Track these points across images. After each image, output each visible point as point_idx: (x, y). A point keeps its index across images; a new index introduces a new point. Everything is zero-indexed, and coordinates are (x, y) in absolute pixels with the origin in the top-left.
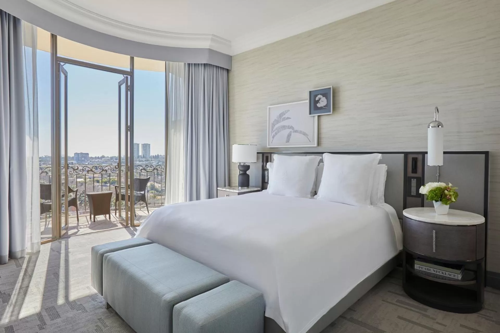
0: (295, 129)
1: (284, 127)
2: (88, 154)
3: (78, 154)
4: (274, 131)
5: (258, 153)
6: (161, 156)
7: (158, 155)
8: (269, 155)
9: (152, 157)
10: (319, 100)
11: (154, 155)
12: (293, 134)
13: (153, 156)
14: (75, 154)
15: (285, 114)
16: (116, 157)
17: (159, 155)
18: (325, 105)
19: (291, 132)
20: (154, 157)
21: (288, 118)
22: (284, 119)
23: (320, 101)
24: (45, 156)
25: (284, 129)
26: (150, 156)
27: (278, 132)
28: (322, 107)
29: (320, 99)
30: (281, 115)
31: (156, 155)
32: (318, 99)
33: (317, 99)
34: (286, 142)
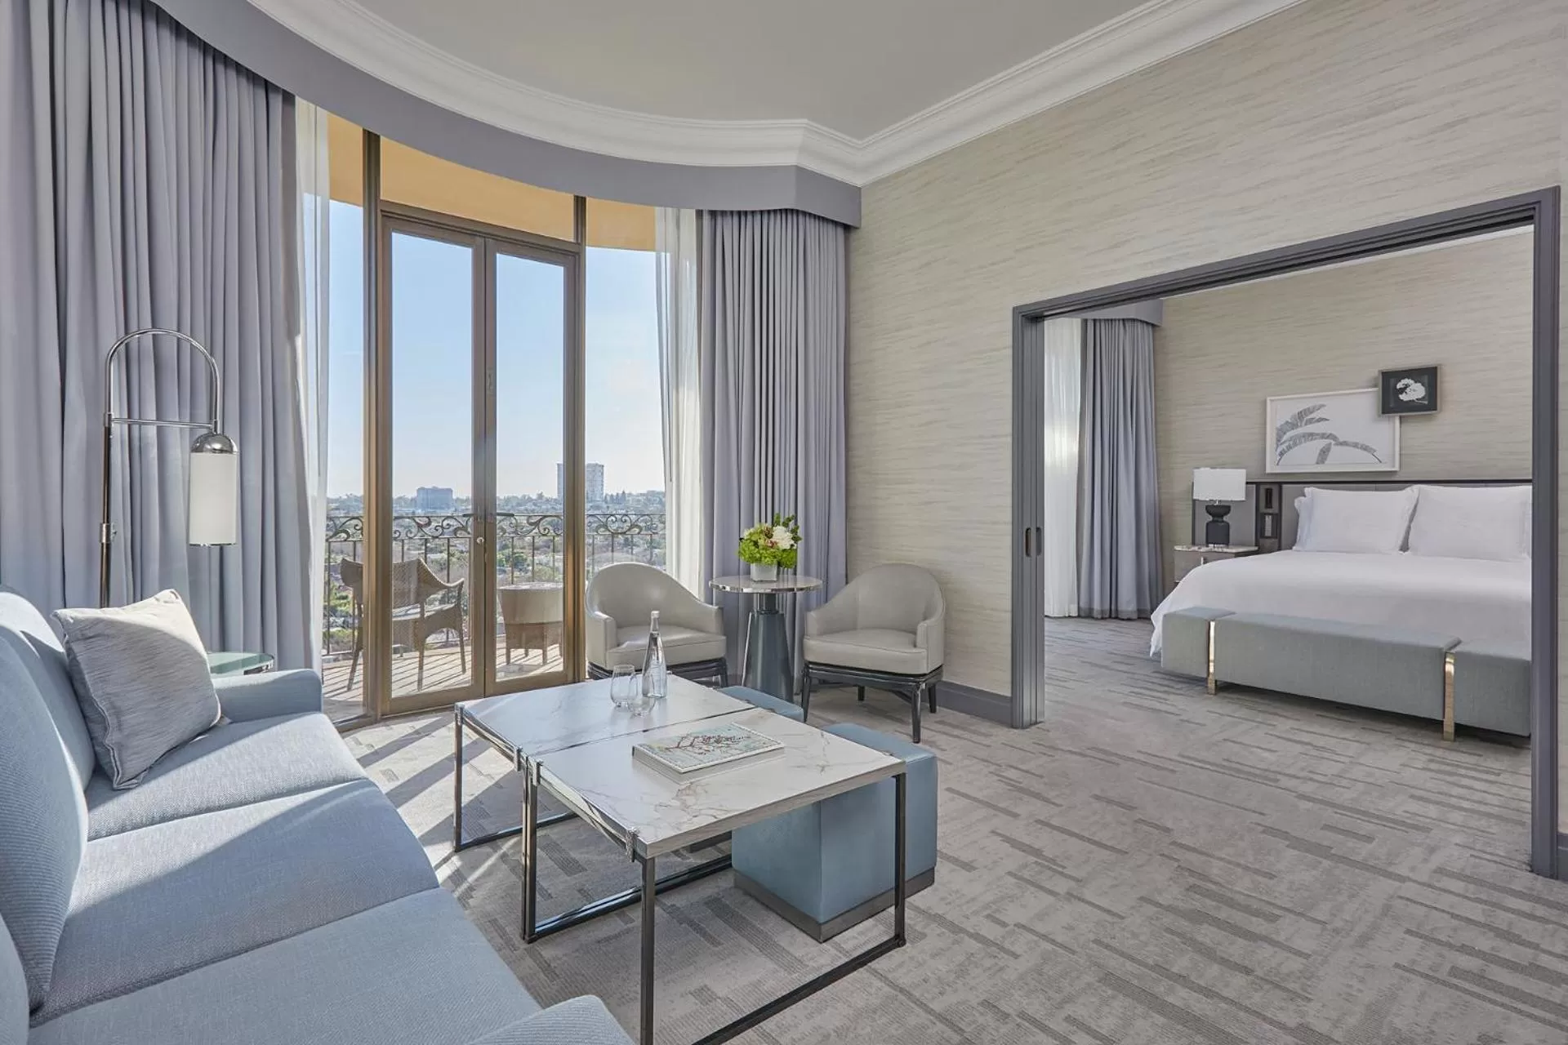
0: (1341, 440)
1: (1311, 436)
2: (450, 491)
3: (427, 490)
4: (1284, 442)
5: (1247, 483)
6: (630, 494)
7: (624, 492)
8: (1275, 489)
9: (608, 498)
10: (1405, 388)
11: (615, 494)
12: (1334, 448)
13: (612, 496)
14: (419, 490)
15: (1311, 413)
16: (516, 497)
17: (626, 492)
18: (1420, 397)
19: (1330, 444)
20: (615, 498)
21: (1321, 420)
22: (1310, 421)
23: (1408, 390)
24: (347, 495)
25: (1312, 440)
26: (604, 495)
27: (1295, 444)
28: (1413, 401)
29: (1407, 386)
30: (1301, 415)
31: (618, 494)
32: (1403, 387)
33: (1399, 386)
34: (1317, 463)
